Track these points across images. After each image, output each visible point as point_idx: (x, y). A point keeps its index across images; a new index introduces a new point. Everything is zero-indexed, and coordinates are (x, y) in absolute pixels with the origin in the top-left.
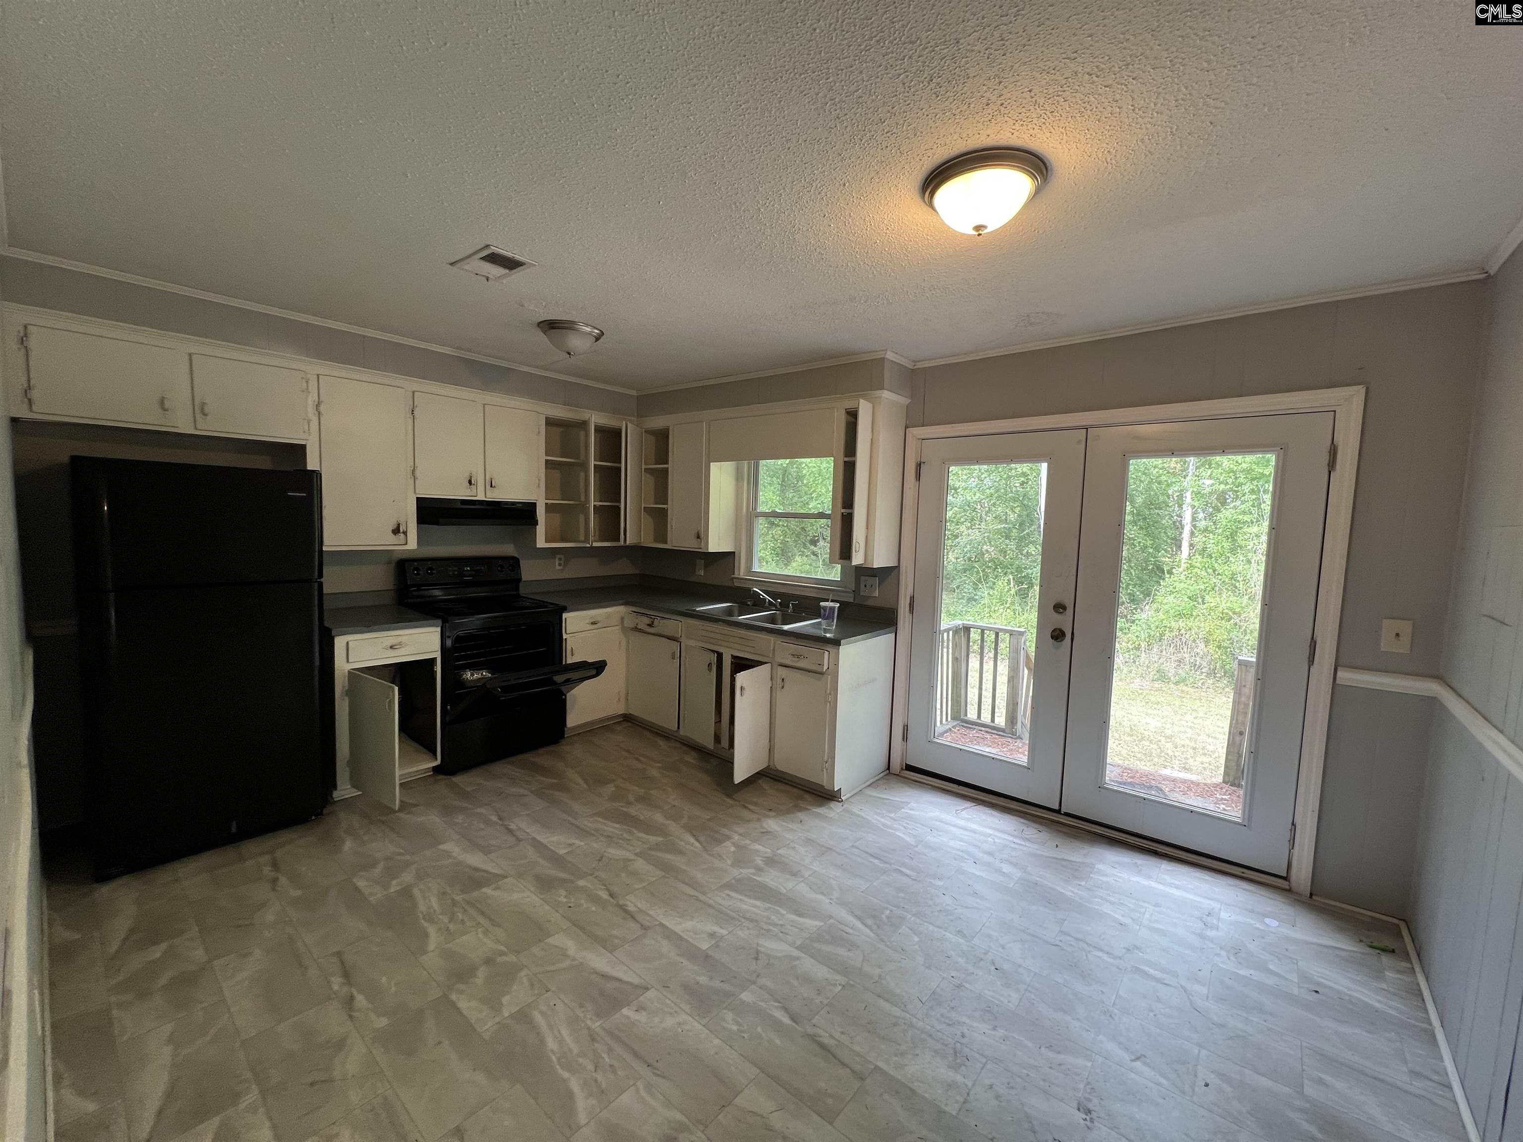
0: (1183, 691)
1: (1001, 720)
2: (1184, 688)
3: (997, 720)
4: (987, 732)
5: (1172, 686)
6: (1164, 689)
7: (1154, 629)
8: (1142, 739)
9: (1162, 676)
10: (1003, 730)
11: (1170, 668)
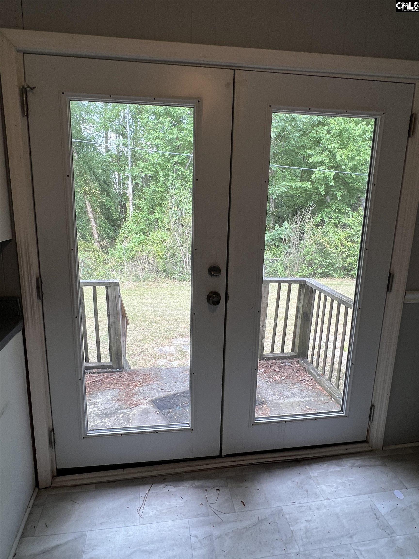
0: (148, 285)
1: (106, 358)
2: (148, 282)
3: (103, 360)
4: (99, 373)
5: (143, 283)
6: (140, 285)
7: (129, 253)
8: (151, 323)
9: (137, 278)
10: (110, 367)
11: (139, 272)
